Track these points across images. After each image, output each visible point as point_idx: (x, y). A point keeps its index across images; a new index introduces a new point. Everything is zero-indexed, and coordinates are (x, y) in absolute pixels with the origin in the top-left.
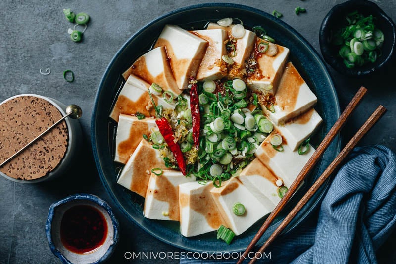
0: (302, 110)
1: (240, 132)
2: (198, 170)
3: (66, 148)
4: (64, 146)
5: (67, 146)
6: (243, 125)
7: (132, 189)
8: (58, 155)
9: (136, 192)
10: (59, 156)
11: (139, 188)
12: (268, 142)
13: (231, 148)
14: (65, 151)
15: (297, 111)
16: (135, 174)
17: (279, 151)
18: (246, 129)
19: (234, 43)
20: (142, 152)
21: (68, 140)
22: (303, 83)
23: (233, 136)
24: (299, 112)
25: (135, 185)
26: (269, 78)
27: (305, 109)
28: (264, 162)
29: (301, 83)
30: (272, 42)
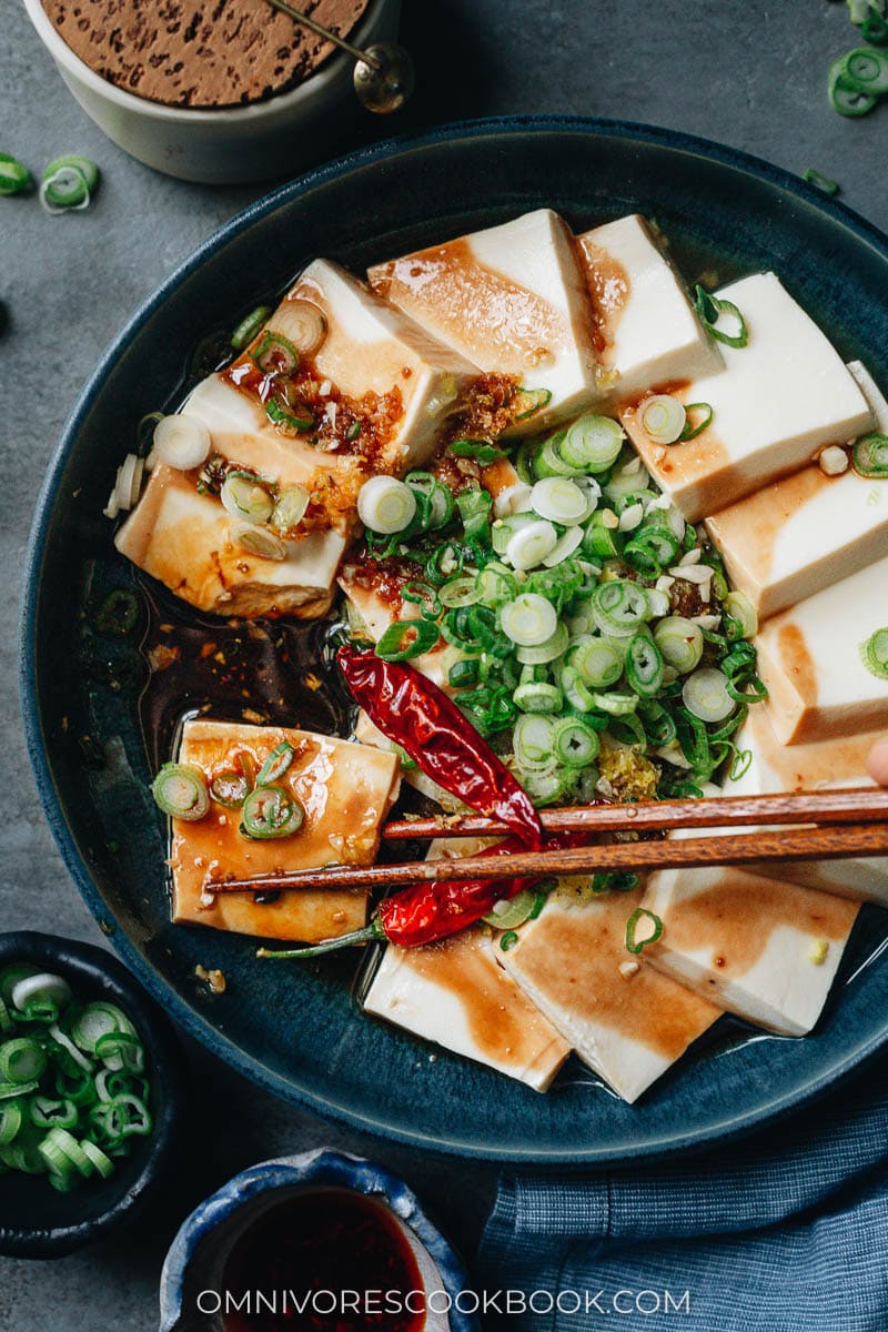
0: (575, 282)
1: (586, 551)
2: (687, 765)
3: (236, 98)
4: (240, 90)
5: (245, 102)
6: (561, 530)
7: (674, 1051)
8: (195, 81)
9: (690, 1040)
10: (192, 90)
11: (679, 1022)
12: (659, 452)
13: (640, 609)
14: (221, 102)
15: (571, 304)
16: (617, 1023)
17: (707, 424)
18: (584, 526)
19: (224, 466)
20: (540, 965)
21: (269, 94)
22: (465, 245)
23: (591, 583)
24: (579, 295)
25: (664, 1039)
26: (407, 374)
27: (574, 270)
28: (735, 492)
29: (464, 255)
30: (268, 316)
